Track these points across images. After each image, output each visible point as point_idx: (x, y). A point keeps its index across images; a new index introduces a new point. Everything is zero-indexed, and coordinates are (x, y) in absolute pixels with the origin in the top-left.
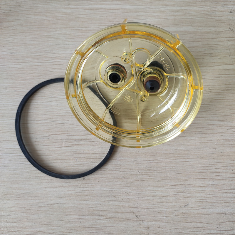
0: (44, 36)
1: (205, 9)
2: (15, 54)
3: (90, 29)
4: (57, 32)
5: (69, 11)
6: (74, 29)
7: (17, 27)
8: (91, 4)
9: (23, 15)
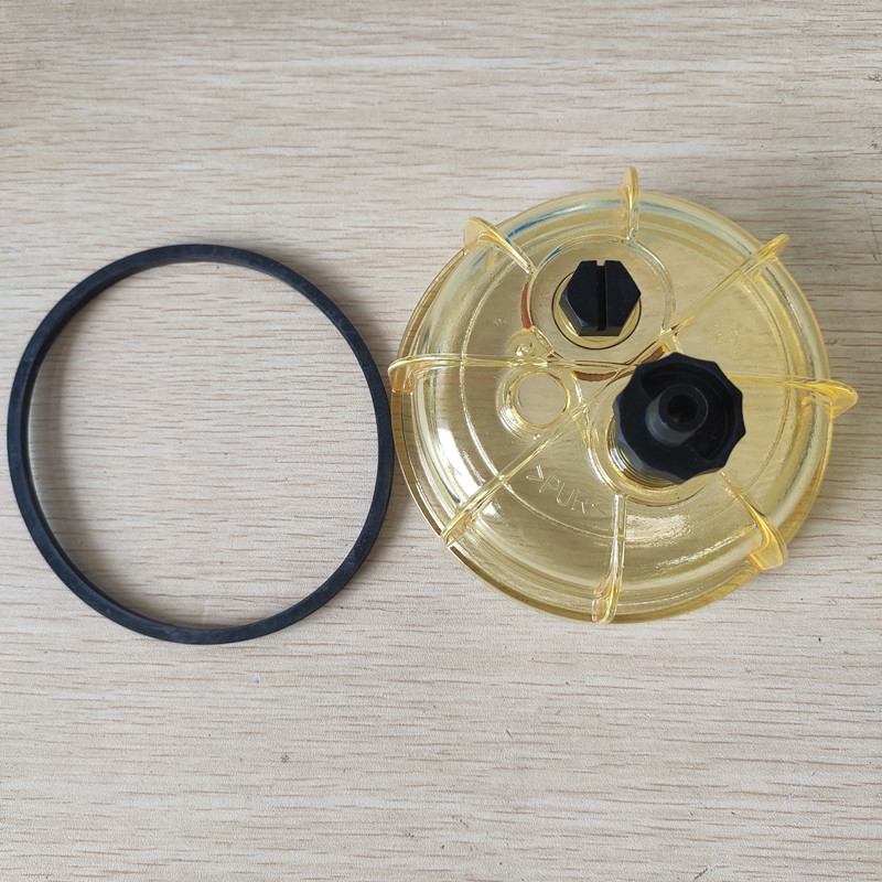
0: (132, 183)
1: (775, 69)
2: (19, 255)
3: (314, 152)
4: (186, 166)
5: (231, 82)
6: (250, 152)
7: (27, 148)
8: (320, 55)
9: (53, 100)
